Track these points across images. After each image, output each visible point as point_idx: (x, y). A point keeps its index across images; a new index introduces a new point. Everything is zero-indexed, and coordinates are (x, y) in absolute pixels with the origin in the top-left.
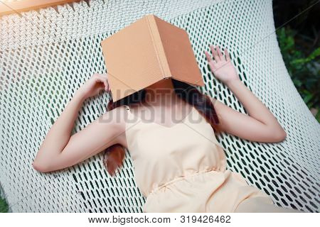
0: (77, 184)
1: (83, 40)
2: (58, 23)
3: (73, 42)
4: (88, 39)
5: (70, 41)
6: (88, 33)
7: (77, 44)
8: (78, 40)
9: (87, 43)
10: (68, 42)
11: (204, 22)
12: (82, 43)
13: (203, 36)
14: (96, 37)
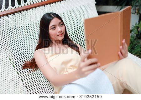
0: (23, 83)
1: (20, 27)
2: (9, 21)
3: (16, 28)
4: (22, 27)
5: (15, 28)
6: (22, 24)
7: (18, 29)
8: (18, 27)
9: (22, 28)
10: (14, 28)
11: (69, 16)
12: (20, 28)
13: (70, 21)
14: (26, 26)
